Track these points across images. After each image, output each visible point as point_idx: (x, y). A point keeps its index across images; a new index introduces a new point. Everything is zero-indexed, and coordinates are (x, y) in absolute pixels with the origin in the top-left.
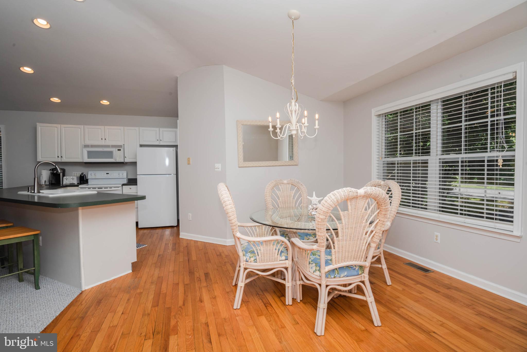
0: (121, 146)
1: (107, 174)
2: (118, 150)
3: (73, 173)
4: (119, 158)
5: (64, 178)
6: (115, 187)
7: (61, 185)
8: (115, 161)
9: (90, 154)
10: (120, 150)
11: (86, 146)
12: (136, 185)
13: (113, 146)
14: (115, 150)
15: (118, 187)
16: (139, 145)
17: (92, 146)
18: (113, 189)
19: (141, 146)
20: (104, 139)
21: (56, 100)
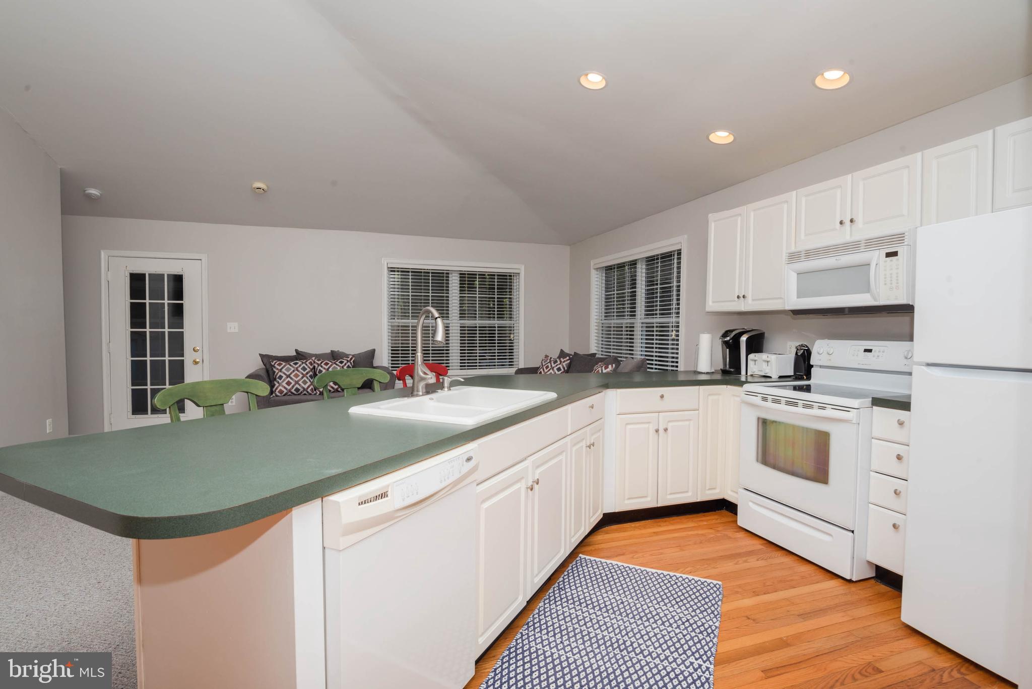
0: (900, 238)
1: (866, 351)
2: (889, 255)
4: (891, 289)
5: (751, 356)
6: (836, 407)
7: (743, 379)
8: (875, 300)
9: (807, 282)
10: (895, 254)
11: (793, 257)
12: (909, 410)
13: (872, 243)
14: (877, 256)
15: (846, 409)
17: (809, 254)
18: (829, 413)
20: (847, 222)
21: (722, 137)
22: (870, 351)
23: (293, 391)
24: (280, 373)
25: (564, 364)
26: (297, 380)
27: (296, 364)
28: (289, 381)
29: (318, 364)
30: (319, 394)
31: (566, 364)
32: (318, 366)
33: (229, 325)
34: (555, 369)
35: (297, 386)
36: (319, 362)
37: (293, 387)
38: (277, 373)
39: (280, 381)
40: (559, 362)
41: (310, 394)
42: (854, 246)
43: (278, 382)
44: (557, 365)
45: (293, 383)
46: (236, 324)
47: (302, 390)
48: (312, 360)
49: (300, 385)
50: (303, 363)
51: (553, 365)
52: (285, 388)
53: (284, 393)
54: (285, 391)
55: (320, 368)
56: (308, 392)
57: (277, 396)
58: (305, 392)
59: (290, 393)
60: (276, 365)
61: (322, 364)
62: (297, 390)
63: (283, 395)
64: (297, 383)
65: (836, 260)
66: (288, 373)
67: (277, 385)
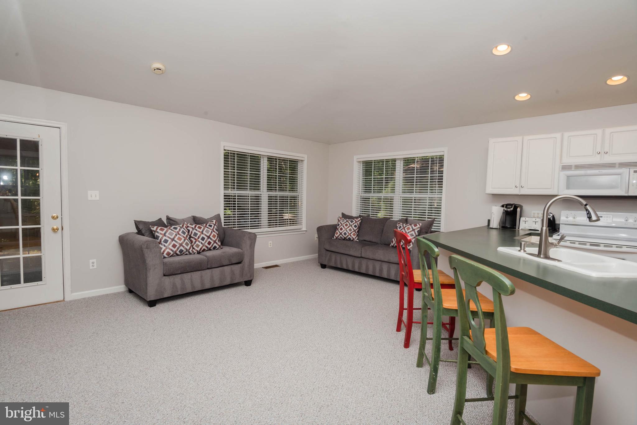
2: (635, 172)
3: (534, 212)
4: (635, 188)
5: (522, 219)
9: (572, 181)
11: (565, 168)
13: (624, 165)
17: (578, 167)
20: (602, 153)
21: (523, 96)
23: (178, 252)
24: (164, 238)
25: (358, 223)
26: (181, 242)
27: (176, 228)
28: (174, 244)
29: (192, 228)
30: (197, 253)
31: (359, 223)
32: (193, 230)
33: (90, 192)
34: (353, 226)
35: (181, 248)
36: (193, 226)
37: (178, 248)
38: (162, 238)
39: (166, 245)
40: (355, 222)
41: (191, 254)
42: (611, 166)
43: (165, 246)
44: (354, 224)
45: (178, 245)
46: (97, 193)
47: (185, 250)
48: (186, 224)
49: (183, 247)
50: (181, 228)
51: (351, 224)
52: (171, 250)
53: (171, 255)
54: (172, 253)
55: (194, 231)
56: (189, 252)
57: (165, 257)
58: (187, 253)
59: (175, 255)
60: (158, 230)
61: (196, 228)
62: (181, 251)
63: (169, 256)
64: (181, 245)
66: (172, 237)
67: (164, 248)
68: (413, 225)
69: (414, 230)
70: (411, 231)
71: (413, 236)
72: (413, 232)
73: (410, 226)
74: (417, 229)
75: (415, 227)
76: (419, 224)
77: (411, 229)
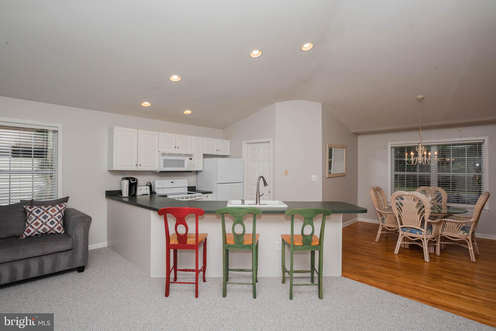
0: (191, 155)
1: (172, 182)
4: (191, 167)
5: (139, 188)
9: (166, 163)
10: (191, 159)
11: (164, 154)
13: (186, 155)
14: (187, 160)
16: (202, 156)
17: (169, 155)
19: (205, 156)
20: (177, 147)
21: (146, 104)
22: (173, 182)
42: (181, 155)
65: (178, 158)
68: (57, 206)
69: (60, 211)
70: (58, 213)
71: (61, 217)
72: (60, 214)
73: (54, 208)
74: (63, 209)
75: (61, 207)
76: (64, 204)
77: (57, 211)
